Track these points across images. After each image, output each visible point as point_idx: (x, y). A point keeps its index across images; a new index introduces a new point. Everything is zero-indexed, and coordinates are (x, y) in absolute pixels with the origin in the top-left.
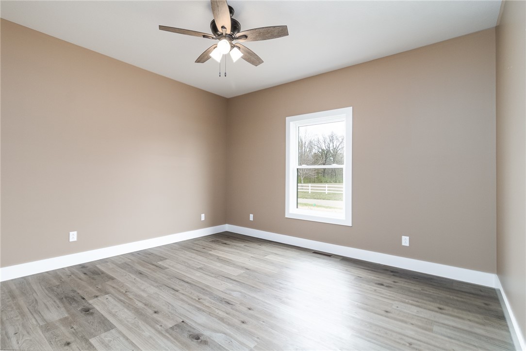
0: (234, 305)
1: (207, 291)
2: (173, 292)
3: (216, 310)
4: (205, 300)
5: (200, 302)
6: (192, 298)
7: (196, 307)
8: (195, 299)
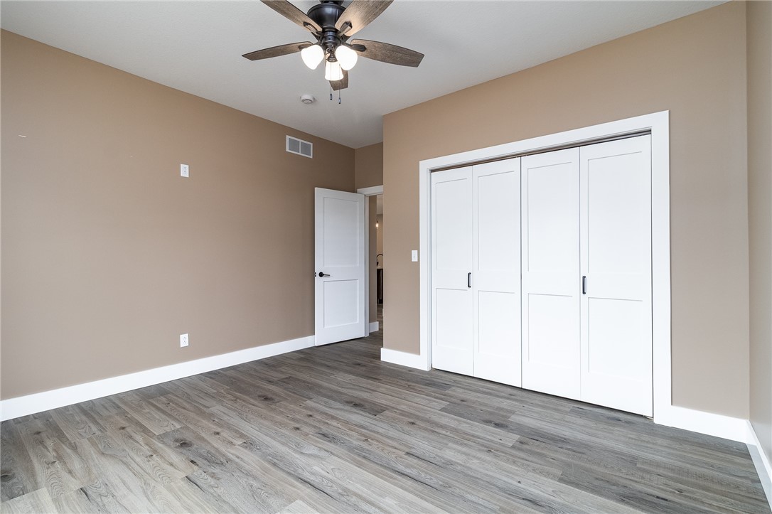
0: (316, 433)
1: (359, 455)
2: (413, 451)
3: (340, 427)
4: (358, 439)
5: (364, 435)
6: (377, 441)
7: (368, 430)
8: (372, 440)
